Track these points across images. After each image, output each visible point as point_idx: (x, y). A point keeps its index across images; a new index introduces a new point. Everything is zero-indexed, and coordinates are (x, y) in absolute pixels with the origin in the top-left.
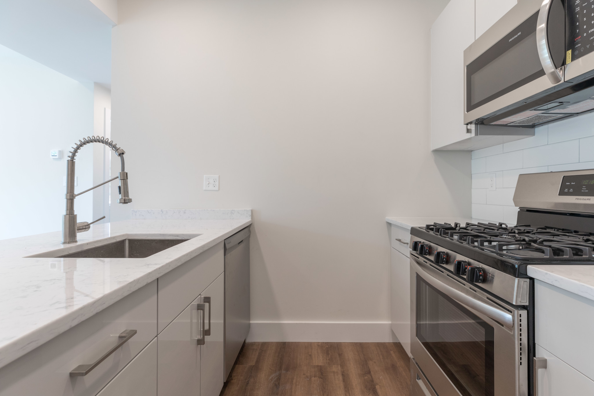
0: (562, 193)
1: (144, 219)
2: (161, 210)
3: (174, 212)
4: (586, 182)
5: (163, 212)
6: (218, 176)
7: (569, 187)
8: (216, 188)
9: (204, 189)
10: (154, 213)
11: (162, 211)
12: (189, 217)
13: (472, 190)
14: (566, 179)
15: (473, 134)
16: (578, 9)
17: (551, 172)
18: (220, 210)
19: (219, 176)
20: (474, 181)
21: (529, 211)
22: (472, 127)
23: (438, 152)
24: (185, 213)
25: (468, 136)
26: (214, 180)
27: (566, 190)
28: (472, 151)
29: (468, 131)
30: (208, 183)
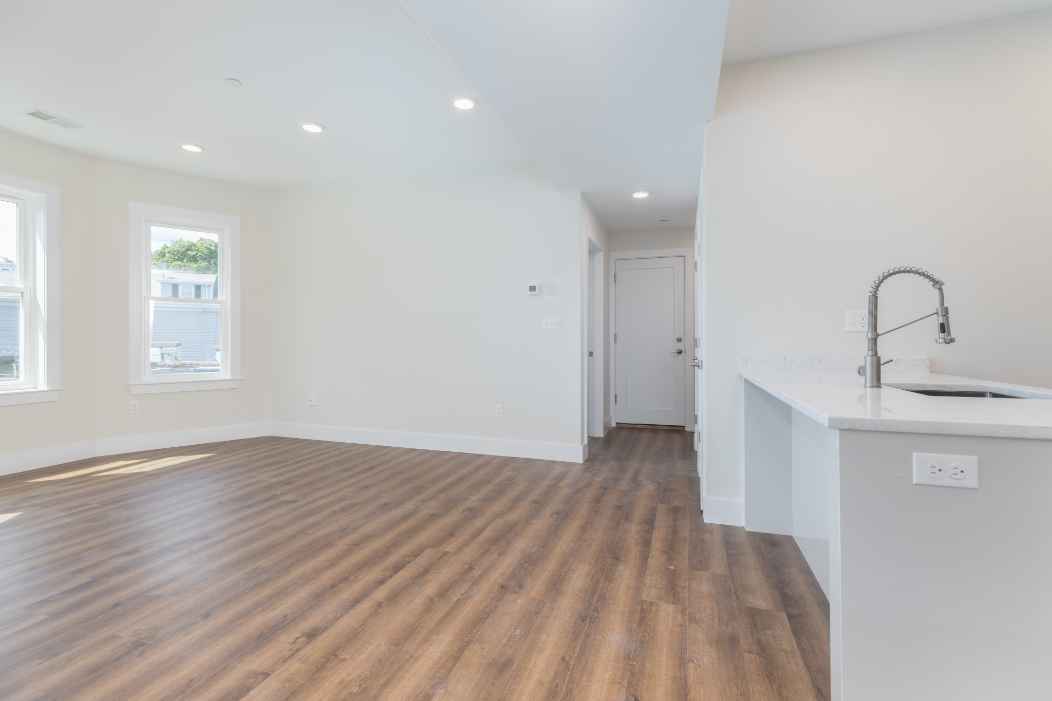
8: (866, 329)
26: (863, 317)
30: (853, 321)
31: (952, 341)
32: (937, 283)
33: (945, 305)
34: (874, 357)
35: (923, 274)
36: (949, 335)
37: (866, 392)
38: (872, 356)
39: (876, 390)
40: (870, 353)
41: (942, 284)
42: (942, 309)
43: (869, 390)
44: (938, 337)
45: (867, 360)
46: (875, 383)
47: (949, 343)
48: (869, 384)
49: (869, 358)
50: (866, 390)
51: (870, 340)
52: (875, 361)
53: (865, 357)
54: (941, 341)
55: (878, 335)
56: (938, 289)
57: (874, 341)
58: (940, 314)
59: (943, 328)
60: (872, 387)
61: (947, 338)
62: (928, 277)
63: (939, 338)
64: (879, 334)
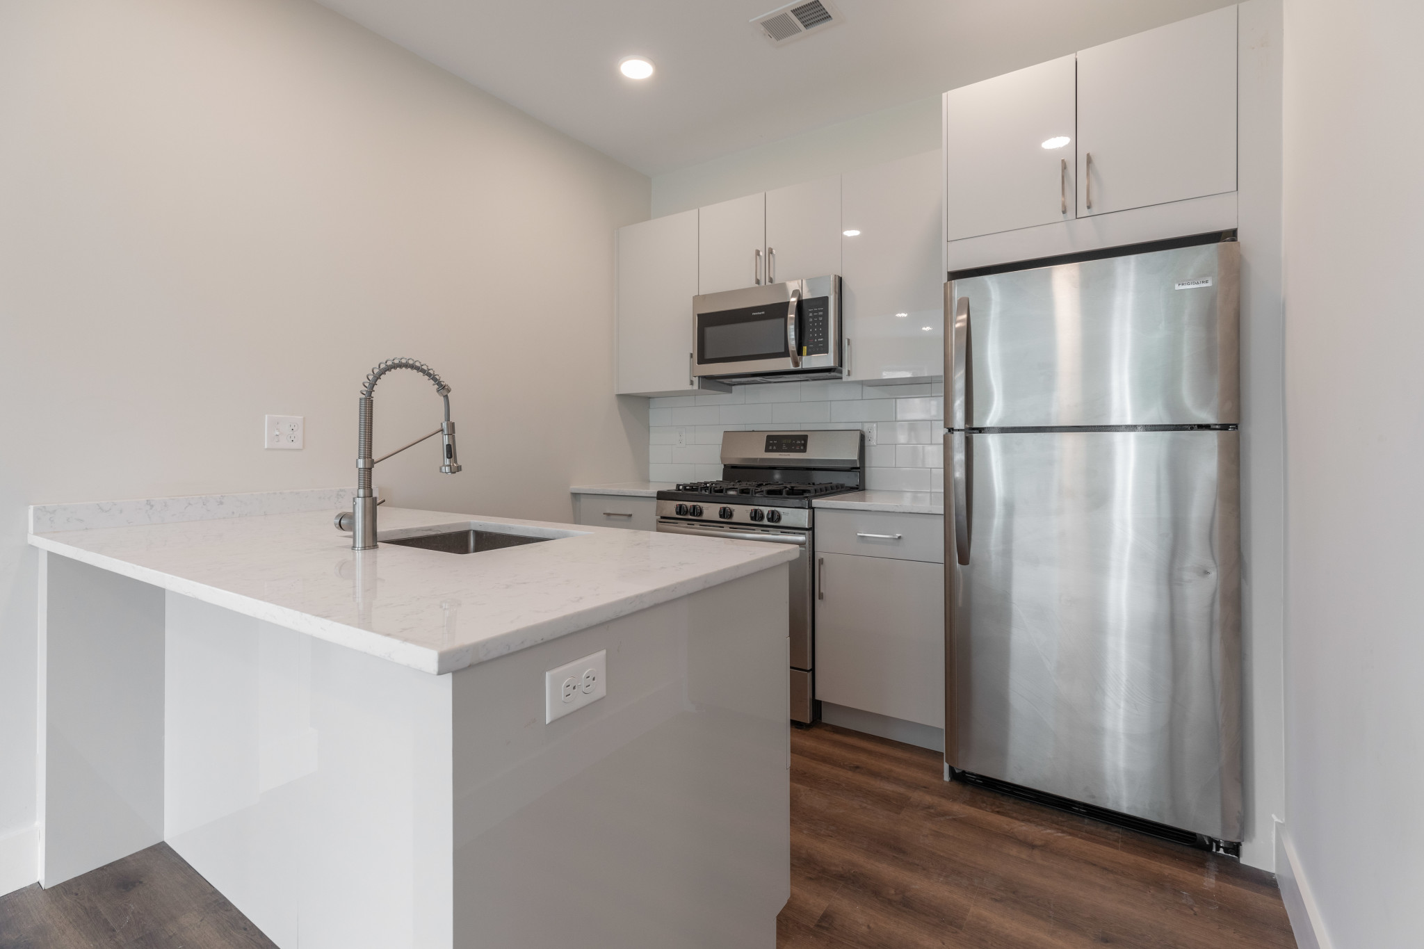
0: (767, 450)
1: (87, 529)
2: (147, 501)
3: (190, 504)
4: (784, 441)
5: (152, 506)
6: (302, 417)
7: (773, 445)
8: (298, 444)
9: (266, 447)
10: (121, 512)
11: (148, 503)
12: (233, 513)
13: (650, 446)
14: (769, 438)
15: (696, 387)
16: (811, 320)
17: (753, 431)
18: (312, 491)
19: (304, 418)
20: (651, 435)
21: (734, 467)
22: (696, 380)
23: (622, 397)
24: (221, 503)
25: (689, 387)
26: (292, 427)
27: (770, 448)
28: (650, 398)
29: (692, 383)
30: (278, 433)
31: (459, 469)
32: (443, 388)
33: (452, 420)
34: (367, 499)
35: (426, 373)
36: (456, 462)
37: (354, 559)
38: (365, 497)
39: (370, 552)
40: (361, 492)
41: (449, 391)
42: (448, 424)
43: (359, 554)
44: (442, 464)
45: (357, 506)
46: (369, 542)
47: (455, 473)
48: (359, 544)
49: (360, 501)
50: (354, 555)
51: (362, 472)
52: (368, 505)
53: (354, 499)
54: (447, 469)
55: (373, 463)
56: (444, 396)
57: (367, 474)
58: (446, 432)
59: (450, 452)
60: (364, 548)
61: (453, 465)
62: (433, 377)
63: (444, 465)
64: (375, 460)
